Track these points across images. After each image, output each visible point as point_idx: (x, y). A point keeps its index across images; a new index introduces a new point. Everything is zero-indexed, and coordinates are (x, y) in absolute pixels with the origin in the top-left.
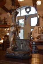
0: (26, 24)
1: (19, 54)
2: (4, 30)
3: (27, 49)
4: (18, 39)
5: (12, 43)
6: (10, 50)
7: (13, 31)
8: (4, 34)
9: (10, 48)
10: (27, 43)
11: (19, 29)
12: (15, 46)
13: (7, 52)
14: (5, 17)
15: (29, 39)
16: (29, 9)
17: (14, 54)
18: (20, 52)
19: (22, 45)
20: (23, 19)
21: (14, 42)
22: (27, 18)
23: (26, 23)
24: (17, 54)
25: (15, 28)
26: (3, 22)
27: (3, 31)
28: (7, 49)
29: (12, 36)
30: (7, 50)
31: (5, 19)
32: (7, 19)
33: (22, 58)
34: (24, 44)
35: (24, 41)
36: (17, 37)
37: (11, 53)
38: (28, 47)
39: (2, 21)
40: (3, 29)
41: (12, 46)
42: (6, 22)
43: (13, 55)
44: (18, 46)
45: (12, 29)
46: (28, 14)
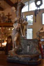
0: (35, 22)
1: (23, 58)
2: (8, 30)
3: (35, 52)
4: (24, 39)
5: (15, 44)
6: (13, 53)
7: (17, 29)
8: (8, 35)
9: (13, 50)
10: (35, 44)
11: (25, 26)
12: (19, 48)
13: (9, 56)
14: (9, 13)
15: (38, 38)
16: (40, 2)
17: (18, 57)
18: (25, 55)
19: (28, 47)
20: (32, 16)
21: (18, 43)
22: (38, 13)
23: (36, 20)
24: (21, 57)
25: (20, 25)
26: (7, 20)
27: (6, 31)
28: (9, 51)
29: (15, 35)
30: (9, 53)
31: (9, 15)
32: (11, 15)
33: (27, 64)
34: (31, 45)
35: (31, 42)
36: (23, 36)
37: (14, 57)
38: (37, 49)
39: (6, 18)
40: (7, 28)
41: (15, 48)
42: (10, 19)
43: (17, 59)
44: (23, 47)
45: (16, 26)
46: (39, 9)
